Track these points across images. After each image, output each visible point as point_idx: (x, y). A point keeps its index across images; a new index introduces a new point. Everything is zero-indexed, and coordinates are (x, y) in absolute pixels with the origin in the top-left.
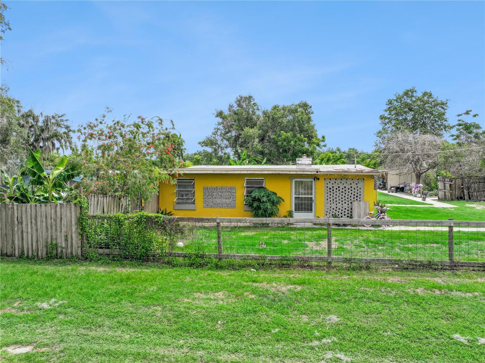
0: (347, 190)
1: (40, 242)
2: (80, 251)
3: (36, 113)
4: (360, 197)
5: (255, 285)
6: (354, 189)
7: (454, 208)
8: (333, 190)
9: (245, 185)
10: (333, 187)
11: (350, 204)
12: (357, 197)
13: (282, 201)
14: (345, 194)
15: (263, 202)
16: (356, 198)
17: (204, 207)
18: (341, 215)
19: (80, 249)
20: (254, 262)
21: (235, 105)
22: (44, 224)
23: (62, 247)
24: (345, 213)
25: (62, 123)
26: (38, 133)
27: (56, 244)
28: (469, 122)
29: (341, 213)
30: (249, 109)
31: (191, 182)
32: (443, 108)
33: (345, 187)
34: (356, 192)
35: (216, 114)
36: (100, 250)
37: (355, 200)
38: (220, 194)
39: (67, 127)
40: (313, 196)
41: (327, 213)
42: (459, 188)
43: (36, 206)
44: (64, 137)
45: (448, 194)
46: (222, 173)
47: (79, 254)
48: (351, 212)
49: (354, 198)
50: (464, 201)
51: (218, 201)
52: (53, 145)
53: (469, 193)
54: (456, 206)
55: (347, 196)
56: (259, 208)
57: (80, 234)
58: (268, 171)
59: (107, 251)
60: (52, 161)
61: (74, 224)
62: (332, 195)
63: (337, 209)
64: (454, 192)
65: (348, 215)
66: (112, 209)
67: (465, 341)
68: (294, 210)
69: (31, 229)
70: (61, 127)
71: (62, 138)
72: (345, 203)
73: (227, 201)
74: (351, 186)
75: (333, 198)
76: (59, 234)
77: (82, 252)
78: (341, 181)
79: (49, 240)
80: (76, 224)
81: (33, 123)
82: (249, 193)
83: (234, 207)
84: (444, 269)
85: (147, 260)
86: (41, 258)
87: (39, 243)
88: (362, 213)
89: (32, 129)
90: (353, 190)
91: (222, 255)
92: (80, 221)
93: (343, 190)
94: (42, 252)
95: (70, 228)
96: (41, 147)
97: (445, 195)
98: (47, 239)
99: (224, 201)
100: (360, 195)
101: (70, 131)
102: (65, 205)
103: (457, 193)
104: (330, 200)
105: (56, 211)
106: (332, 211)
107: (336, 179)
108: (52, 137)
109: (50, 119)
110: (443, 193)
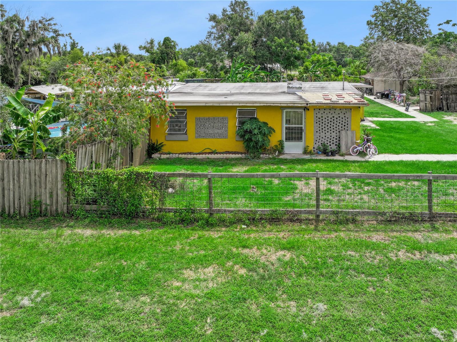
0: (335, 120)
1: (23, 199)
2: (65, 208)
3: (22, 17)
4: (347, 126)
5: (246, 251)
6: (342, 118)
7: (434, 122)
8: (322, 120)
9: (237, 116)
10: (322, 117)
11: (338, 133)
12: (345, 126)
13: (273, 132)
14: (334, 123)
15: (255, 134)
16: (343, 127)
17: (196, 137)
18: (330, 144)
19: (66, 206)
20: (244, 217)
21: (229, 9)
22: (28, 180)
23: (46, 204)
24: (333, 142)
25: (50, 27)
26: (24, 38)
27: (40, 202)
28: (449, 31)
29: (330, 142)
30: (242, 13)
31: (183, 112)
32: (424, 15)
33: (333, 117)
34: (344, 121)
35: (209, 18)
36: (88, 206)
37: (343, 129)
38: (212, 124)
39: (55, 31)
40: (303, 126)
41: (316, 142)
42: (439, 99)
43: (19, 162)
44: (52, 42)
45: (429, 105)
46: (214, 105)
47: (64, 210)
48: (339, 141)
49: (342, 127)
50: (443, 112)
51: (210, 131)
52: (40, 50)
53: (447, 104)
54: (435, 120)
55: (335, 126)
56: (250, 140)
57: (65, 190)
58: (260, 103)
59: (94, 207)
60: (38, 65)
61: (60, 180)
62: (321, 124)
63: (326, 138)
64: (434, 103)
65: (336, 144)
66: (101, 154)
67: (442, 336)
68: (284, 140)
69: (14, 185)
70: (49, 31)
71: (50, 43)
72: (333, 132)
73: (219, 131)
74: (339, 115)
75: (322, 128)
76: (43, 191)
77: (68, 209)
78: (330, 111)
79: (33, 197)
80: (62, 180)
81: (18, 28)
82: (242, 123)
83: (226, 137)
84: (424, 221)
85: (137, 216)
86: (23, 215)
87: (22, 201)
88: (349, 142)
89: (17, 34)
90: (341, 120)
91: (213, 210)
92: (66, 178)
93: (332, 120)
94: (25, 210)
95: (56, 184)
96: (26, 52)
97: (426, 106)
98: (30, 196)
99: (216, 131)
100: (347, 124)
101: (59, 35)
102: (50, 161)
103: (437, 104)
104: (320, 129)
105: (40, 168)
106: (321, 140)
107: (325, 109)
108: (39, 43)
109: (37, 24)
110: (424, 104)
